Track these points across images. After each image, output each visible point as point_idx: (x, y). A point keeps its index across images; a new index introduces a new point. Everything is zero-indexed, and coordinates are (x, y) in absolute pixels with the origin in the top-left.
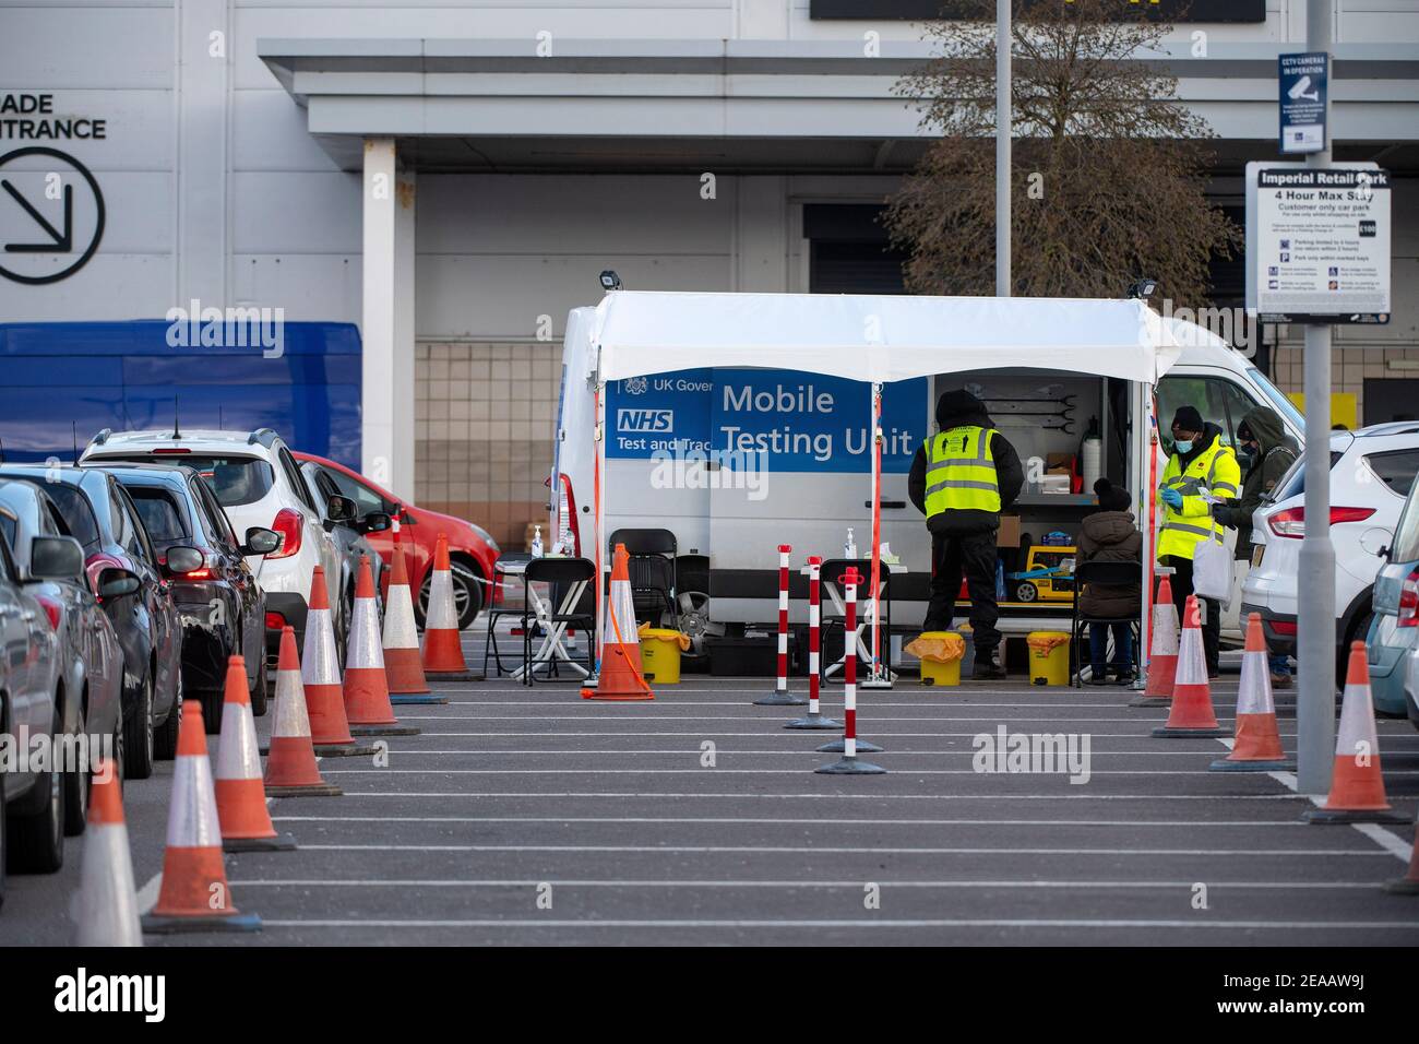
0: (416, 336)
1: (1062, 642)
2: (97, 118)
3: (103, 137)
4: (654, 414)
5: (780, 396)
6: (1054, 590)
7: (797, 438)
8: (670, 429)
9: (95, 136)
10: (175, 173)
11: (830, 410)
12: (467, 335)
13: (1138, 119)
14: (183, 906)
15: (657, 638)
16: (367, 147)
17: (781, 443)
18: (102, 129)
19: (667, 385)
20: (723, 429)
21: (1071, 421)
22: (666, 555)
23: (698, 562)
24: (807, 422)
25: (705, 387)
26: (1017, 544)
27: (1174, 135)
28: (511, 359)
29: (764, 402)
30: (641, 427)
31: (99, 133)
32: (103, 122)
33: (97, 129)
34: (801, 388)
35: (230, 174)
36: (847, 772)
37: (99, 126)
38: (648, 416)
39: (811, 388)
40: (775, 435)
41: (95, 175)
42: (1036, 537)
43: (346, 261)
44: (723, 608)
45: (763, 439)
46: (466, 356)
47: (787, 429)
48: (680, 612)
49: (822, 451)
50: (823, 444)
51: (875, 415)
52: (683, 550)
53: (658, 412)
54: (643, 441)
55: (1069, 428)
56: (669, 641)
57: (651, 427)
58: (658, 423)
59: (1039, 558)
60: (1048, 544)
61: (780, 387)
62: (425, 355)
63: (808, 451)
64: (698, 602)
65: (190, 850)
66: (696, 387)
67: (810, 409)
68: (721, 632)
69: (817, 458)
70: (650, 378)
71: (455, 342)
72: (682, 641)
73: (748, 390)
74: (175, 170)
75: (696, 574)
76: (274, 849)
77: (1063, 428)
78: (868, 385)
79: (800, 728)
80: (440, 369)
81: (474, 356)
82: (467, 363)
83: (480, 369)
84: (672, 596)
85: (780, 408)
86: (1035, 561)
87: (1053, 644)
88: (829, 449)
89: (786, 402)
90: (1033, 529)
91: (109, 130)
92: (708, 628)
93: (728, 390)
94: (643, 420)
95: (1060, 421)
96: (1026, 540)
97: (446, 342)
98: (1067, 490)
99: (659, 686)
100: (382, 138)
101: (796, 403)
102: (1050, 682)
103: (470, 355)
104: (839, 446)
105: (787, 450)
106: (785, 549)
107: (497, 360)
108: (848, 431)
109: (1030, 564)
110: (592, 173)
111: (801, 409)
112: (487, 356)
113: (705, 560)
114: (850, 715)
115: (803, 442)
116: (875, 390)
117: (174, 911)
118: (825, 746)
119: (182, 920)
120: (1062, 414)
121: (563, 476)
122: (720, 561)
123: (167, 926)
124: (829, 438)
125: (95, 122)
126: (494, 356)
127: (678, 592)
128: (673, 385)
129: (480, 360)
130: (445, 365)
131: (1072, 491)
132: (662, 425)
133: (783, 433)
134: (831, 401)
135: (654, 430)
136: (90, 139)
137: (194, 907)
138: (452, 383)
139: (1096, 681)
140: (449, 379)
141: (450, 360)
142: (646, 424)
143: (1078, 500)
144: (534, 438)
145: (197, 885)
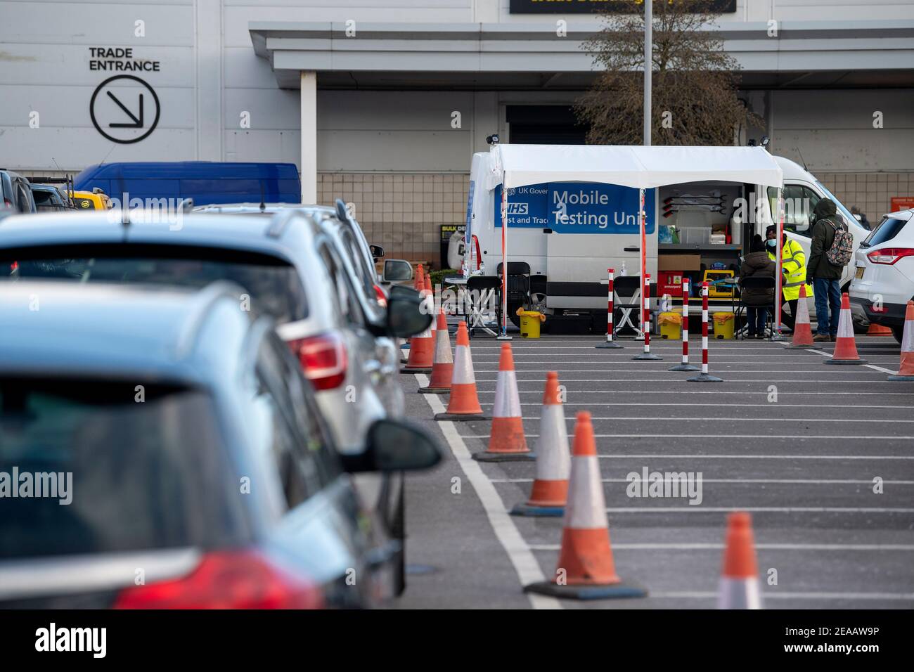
0: (317, 170)
1: (731, 318)
2: (156, 61)
3: (158, 70)
4: (519, 205)
5: (582, 196)
6: (717, 291)
7: (590, 217)
8: (526, 213)
9: (154, 70)
10: (195, 89)
11: (607, 203)
12: (342, 170)
13: (703, 59)
14: (503, 447)
15: (529, 316)
16: (302, 76)
17: (582, 219)
18: (158, 66)
19: (525, 191)
20: (553, 212)
21: (724, 208)
22: (525, 275)
23: (541, 279)
24: (596, 209)
25: (544, 192)
26: (699, 269)
27: (722, 69)
28: (363, 182)
29: (574, 199)
30: (512, 212)
31: (156, 68)
32: (158, 63)
33: (155, 66)
34: (592, 192)
35: (223, 89)
36: (703, 380)
37: (156, 64)
38: (516, 206)
39: (597, 192)
40: (579, 216)
41: (155, 89)
42: (707, 265)
43: (281, 133)
44: (553, 301)
45: (573, 217)
46: (341, 180)
47: (585, 212)
48: (532, 303)
49: (603, 223)
50: (603, 220)
51: (641, 205)
52: (533, 273)
53: (521, 204)
54: (513, 219)
55: (723, 211)
56: (535, 317)
57: (517, 212)
58: (521, 210)
59: (709, 276)
60: (714, 269)
61: (581, 192)
62: (321, 180)
63: (596, 223)
64: (541, 298)
65: (507, 419)
66: (540, 192)
67: (597, 203)
68: (552, 313)
69: (600, 227)
70: (517, 189)
71: (336, 173)
72: (541, 318)
73: (566, 193)
74: (195, 86)
75: (541, 285)
76: (484, 419)
77: (720, 211)
78: (638, 190)
79: (641, 359)
80: (328, 187)
81: (345, 180)
82: (341, 184)
83: (348, 187)
84: (528, 295)
85: (582, 202)
86: (708, 277)
87: (726, 318)
88: (606, 222)
89: (585, 199)
90: (707, 261)
91: (161, 67)
92: (545, 311)
93: (556, 193)
94: (513, 208)
95: (718, 208)
96: (703, 267)
97: (331, 173)
98: (723, 242)
99: (530, 339)
100: (310, 71)
101: (590, 200)
102: (725, 337)
103: (343, 180)
104: (611, 220)
105: (585, 223)
106: (611, 271)
107: (356, 182)
108: (616, 214)
109: (705, 279)
110: (402, 90)
111: (592, 203)
112: (351, 180)
113: (545, 278)
114: (705, 352)
115: (593, 219)
116: (642, 193)
117: (498, 450)
118: (673, 368)
119: (505, 455)
120: (720, 205)
121: (473, 236)
122: (552, 278)
123: (497, 458)
124: (606, 217)
125: (154, 63)
126: (355, 180)
127: (531, 293)
128: (528, 191)
129: (348, 182)
130: (330, 185)
131: (726, 243)
132: (523, 210)
133: (584, 214)
134: (607, 199)
135: (519, 213)
136: (152, 71)
137: (509, 448)
138: (334, 194)
139: (750, 336)
140: (333, 192)
141: (333, 183)
142: (515, 210)
143: (730, 247)
144: (374, 221)
145: (511, 437)
